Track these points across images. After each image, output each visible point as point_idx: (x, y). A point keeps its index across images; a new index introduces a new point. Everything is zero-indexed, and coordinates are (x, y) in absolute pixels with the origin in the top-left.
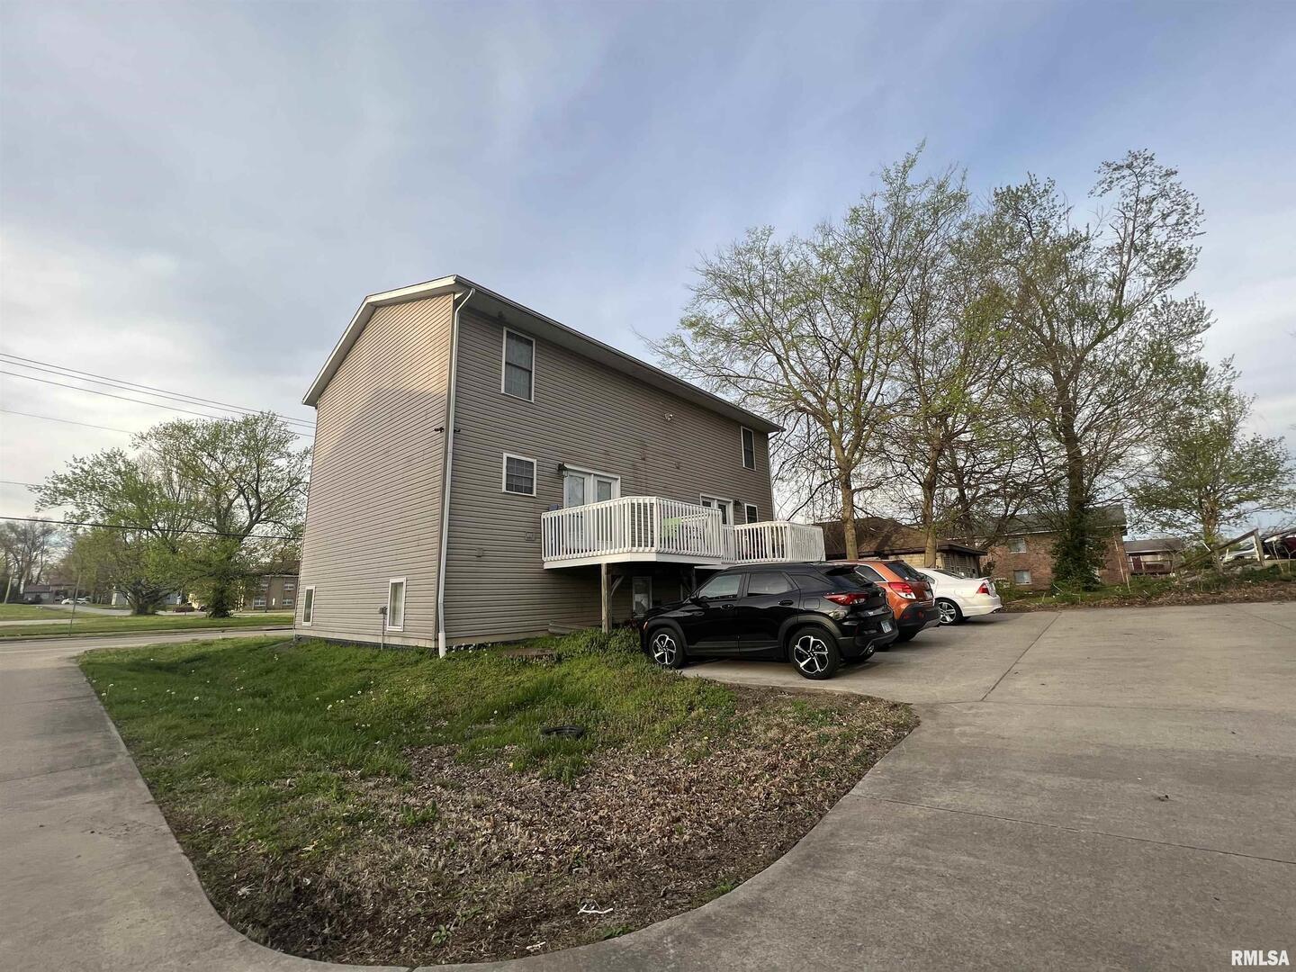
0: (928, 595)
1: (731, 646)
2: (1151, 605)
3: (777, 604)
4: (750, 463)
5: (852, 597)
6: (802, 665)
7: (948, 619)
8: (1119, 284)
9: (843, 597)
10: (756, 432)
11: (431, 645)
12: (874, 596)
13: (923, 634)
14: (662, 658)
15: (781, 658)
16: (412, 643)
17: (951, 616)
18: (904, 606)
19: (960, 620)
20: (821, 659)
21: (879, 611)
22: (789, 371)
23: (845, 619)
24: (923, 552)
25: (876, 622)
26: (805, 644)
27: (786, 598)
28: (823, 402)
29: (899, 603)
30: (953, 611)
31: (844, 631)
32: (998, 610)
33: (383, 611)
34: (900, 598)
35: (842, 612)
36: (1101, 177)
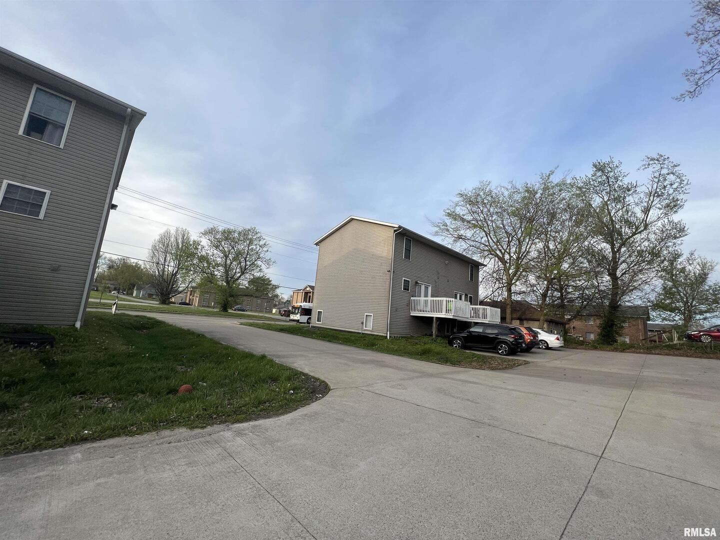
0: (537, 338)
1: (479, 345)
2: (623, 352)
3: (494, 336)
4: (472, 279)
5: (515, 336)
6: (500, 352)
7: (544, 347)
8: (646, 211)
9: (513, 336)
10: (476, 266)
11: (386, 335)
12: (521, 336)
13: (533, 350)
14: (456, 347)
15: (495, 350)
16: (376, 334)
17: (545, 346)
18: (529, 341)
19: (548, 348)
20: (505, 351)
21: (522, 341)
22: (490, 239)
23: (513, 341)
24: (539, 321)
25: (521, 343)
26: (502, 347)
27: (497, 334)
28: (503, 254)
29: (528, 339)
30: (546, 345)
31: (513, 344)
32: (562, 347)
33: (362, 323)
34: (528, 338)
35: (512, 340)
36: (644, 163)
